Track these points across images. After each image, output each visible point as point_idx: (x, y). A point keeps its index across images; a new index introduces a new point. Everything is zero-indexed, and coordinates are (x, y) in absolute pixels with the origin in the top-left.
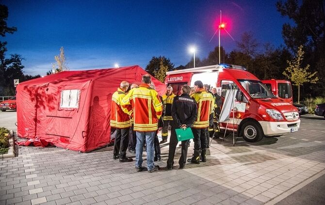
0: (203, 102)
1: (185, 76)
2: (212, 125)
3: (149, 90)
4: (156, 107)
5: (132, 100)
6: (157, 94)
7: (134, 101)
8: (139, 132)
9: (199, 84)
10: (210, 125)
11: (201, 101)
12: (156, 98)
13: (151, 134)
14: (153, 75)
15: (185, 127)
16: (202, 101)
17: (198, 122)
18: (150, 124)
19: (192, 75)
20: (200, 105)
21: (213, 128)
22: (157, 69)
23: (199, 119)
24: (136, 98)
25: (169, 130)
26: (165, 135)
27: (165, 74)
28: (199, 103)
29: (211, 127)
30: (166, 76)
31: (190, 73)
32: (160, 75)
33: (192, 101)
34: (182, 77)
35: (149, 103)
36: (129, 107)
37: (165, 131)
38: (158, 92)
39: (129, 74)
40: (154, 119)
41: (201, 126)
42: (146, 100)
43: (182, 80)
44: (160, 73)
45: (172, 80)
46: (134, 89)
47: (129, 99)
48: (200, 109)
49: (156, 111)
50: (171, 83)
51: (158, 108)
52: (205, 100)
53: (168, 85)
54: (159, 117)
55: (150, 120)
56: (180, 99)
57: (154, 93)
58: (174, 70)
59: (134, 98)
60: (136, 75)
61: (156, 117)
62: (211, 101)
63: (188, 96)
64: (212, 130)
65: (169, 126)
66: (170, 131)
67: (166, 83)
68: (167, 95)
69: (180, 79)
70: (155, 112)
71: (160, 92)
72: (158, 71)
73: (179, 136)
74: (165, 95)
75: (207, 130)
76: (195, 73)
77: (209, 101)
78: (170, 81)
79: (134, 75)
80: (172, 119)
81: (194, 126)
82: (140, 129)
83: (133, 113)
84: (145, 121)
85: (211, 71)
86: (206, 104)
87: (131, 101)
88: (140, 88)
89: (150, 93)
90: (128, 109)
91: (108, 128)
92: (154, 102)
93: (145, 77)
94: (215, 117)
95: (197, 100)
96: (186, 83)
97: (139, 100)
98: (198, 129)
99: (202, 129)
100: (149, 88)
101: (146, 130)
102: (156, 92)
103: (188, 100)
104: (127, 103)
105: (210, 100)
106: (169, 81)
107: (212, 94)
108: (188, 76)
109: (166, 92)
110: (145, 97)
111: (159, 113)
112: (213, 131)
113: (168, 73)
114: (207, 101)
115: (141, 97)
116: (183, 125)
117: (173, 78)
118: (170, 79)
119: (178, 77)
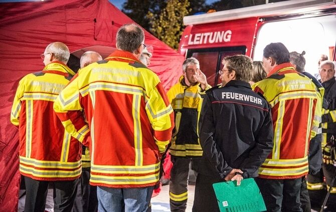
0: (290, 104)
1: (238, 27)
2: (317, 169)
3: (136, 70)
4: (155, 117)
5: (87, 96)
6: (158, 80)
7: (93, 99)
8: (105, 188)
9: (277, 53)
10: (311, 172)
11: (283, 100)
12: (155, 94)
13: (139, 194)
14: (146, 25)
15: (238, 178)
16: (287, 102)
17: (275, 160)
18: (139, 166)
19: (260, 25)
20: (281, 112)
21: (321, 181)
22: (157, 8)
23: (276, 154)
24: (98, 92)
25: (191, 183)
26: (178, 198)
27: (181, 22)
28: (277, 105)
29: (316, 176)
30: (183, 27)
31: (254, 19)
32: (165, 24)
33: (259, 101)
34: (229, 32)
35: (136, 106)
36: (79, 118)
37: (177, 188)
38: (159, 74)
39: (77, 21)
40: (151, 152)
41: (283, 173)
42: (128, 99)
43: (229, 40)
44: (166, 19)
45: (199, 40)
46: (94, 66)
47: (77, 93)
48: (280, 123)
49: (156, 129)
50: (196, 50)
51: (162, 120)
52: (296, 96)
53: (190, 55)
54: (162, 145)
55: (139, 153)
56: (226, 95)
57: (150, 79)
58: (206, 10)
59: (92, 92)
60: (98, 24)
61: (155, 147)
62: (315, 101)
63: (246, 89)
64: (318, 186)
65: (191, 172)
66: (194, 187)
67: (183, 50)
68: (183, 83)
69: (224, 37)
70: (153, 131)
71: (165, 76)
72: (159, 13)
73: (225, 204)
74: (180, 85)
75: (303, 187)
76: (268, 19)
77: (307, 100)
78: (195, 43)
79: (90, 25)
80: (200, 154)
81: (265, 172)
82: (110, 181)
83: (89, 135)
84: (123, 156)
85: (318, 13)
86: (297, 109)
87: (84, 101)
88: (112, 64)
89: (139, 77)
90: (74, 123)
91: (11, 178)
92: (149, 102)
93: (123, 32)
94: (327, 150)
95: (269, 96)
96: (242, 49)
97: (108, 96)
98: (276, 180)
99: (288, 183)
100: (137, 64)
101: (125, 182)
102: (155, 75)
103: (247, 98)
104: (74, 104)
105: (312, 98)
106: (190, 43)
107: (314, 81)
108: (248, 28)
109: (181, 75)
110: (123, 90)
111: (164, 135)
112: (323, 192)
113: (189, 21)
114: (301, 100)
115: (112, 88)
116: (234, 171)
117: (203, 34)
118: (196, 38)
119: (219, 33)
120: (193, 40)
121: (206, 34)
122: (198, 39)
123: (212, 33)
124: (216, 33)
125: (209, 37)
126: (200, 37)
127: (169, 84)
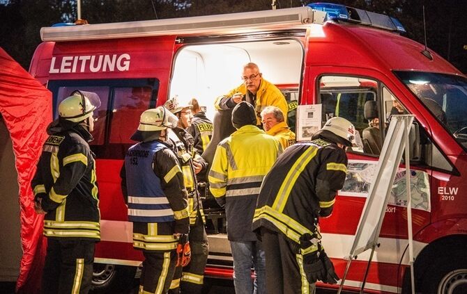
78: (64, 70)
106: (53, 70)
117: (76, 58)
118: (64, 64)
119: (107, 57)
120: (58, 65)
121: (84, 58)
122: (69, 64)
123: (94, 57)
124: (101, 57)
125: (88, 62)
126: (72, 62)
127: (33, 137)
